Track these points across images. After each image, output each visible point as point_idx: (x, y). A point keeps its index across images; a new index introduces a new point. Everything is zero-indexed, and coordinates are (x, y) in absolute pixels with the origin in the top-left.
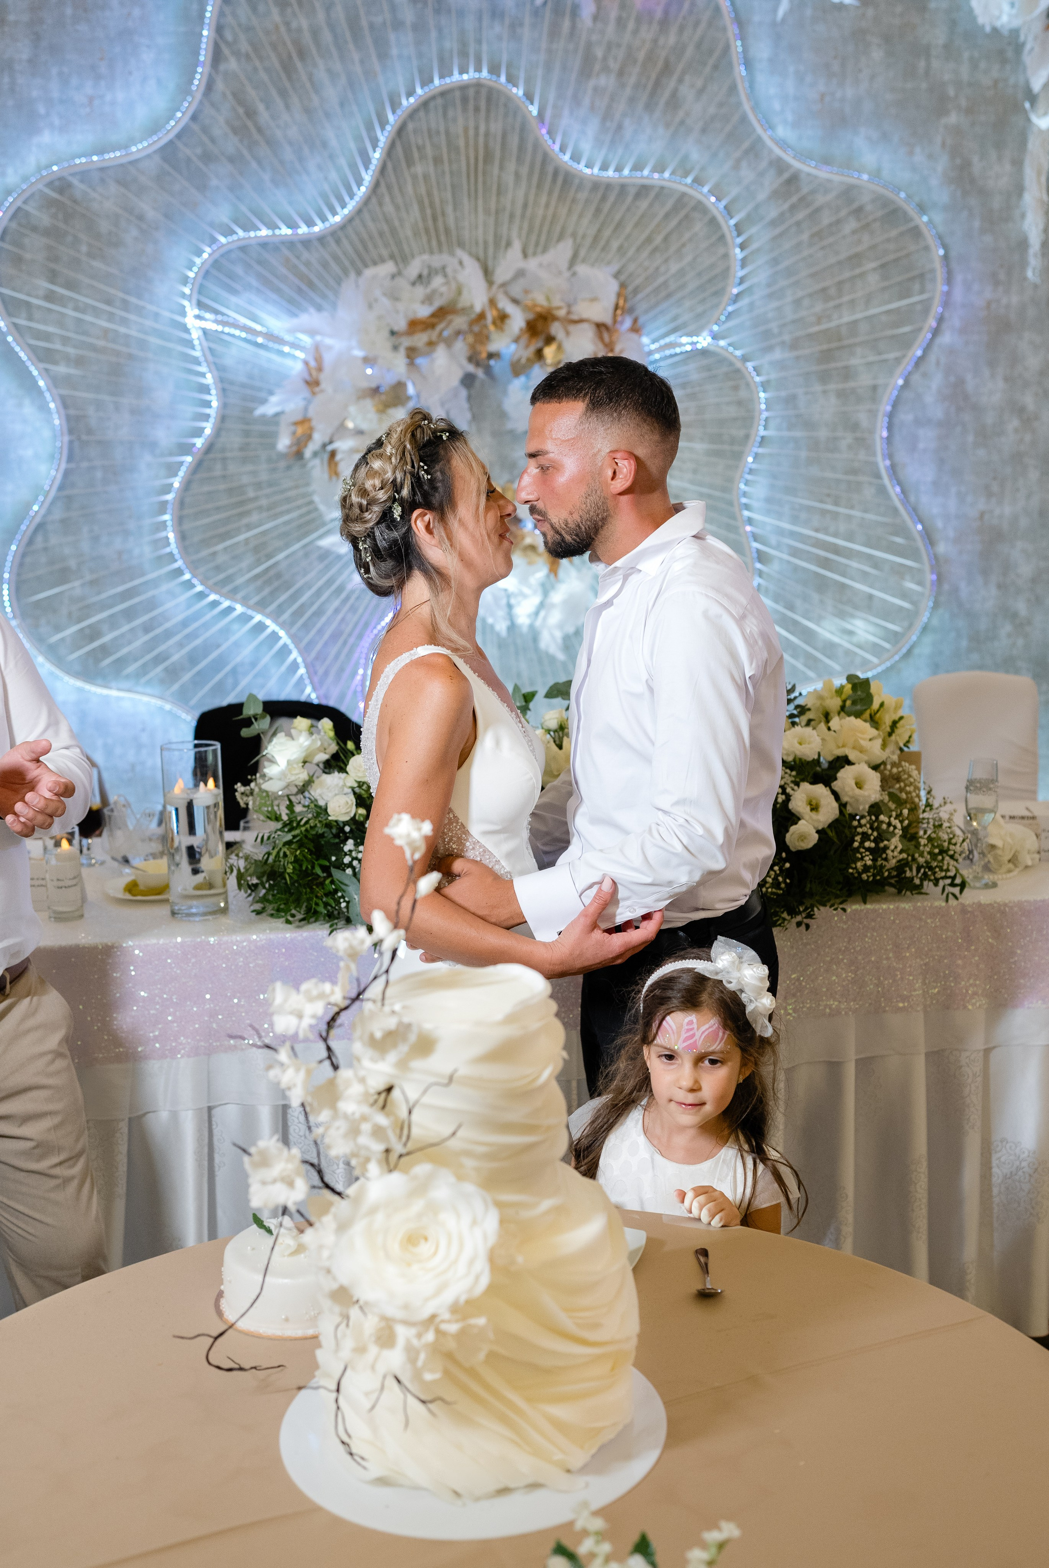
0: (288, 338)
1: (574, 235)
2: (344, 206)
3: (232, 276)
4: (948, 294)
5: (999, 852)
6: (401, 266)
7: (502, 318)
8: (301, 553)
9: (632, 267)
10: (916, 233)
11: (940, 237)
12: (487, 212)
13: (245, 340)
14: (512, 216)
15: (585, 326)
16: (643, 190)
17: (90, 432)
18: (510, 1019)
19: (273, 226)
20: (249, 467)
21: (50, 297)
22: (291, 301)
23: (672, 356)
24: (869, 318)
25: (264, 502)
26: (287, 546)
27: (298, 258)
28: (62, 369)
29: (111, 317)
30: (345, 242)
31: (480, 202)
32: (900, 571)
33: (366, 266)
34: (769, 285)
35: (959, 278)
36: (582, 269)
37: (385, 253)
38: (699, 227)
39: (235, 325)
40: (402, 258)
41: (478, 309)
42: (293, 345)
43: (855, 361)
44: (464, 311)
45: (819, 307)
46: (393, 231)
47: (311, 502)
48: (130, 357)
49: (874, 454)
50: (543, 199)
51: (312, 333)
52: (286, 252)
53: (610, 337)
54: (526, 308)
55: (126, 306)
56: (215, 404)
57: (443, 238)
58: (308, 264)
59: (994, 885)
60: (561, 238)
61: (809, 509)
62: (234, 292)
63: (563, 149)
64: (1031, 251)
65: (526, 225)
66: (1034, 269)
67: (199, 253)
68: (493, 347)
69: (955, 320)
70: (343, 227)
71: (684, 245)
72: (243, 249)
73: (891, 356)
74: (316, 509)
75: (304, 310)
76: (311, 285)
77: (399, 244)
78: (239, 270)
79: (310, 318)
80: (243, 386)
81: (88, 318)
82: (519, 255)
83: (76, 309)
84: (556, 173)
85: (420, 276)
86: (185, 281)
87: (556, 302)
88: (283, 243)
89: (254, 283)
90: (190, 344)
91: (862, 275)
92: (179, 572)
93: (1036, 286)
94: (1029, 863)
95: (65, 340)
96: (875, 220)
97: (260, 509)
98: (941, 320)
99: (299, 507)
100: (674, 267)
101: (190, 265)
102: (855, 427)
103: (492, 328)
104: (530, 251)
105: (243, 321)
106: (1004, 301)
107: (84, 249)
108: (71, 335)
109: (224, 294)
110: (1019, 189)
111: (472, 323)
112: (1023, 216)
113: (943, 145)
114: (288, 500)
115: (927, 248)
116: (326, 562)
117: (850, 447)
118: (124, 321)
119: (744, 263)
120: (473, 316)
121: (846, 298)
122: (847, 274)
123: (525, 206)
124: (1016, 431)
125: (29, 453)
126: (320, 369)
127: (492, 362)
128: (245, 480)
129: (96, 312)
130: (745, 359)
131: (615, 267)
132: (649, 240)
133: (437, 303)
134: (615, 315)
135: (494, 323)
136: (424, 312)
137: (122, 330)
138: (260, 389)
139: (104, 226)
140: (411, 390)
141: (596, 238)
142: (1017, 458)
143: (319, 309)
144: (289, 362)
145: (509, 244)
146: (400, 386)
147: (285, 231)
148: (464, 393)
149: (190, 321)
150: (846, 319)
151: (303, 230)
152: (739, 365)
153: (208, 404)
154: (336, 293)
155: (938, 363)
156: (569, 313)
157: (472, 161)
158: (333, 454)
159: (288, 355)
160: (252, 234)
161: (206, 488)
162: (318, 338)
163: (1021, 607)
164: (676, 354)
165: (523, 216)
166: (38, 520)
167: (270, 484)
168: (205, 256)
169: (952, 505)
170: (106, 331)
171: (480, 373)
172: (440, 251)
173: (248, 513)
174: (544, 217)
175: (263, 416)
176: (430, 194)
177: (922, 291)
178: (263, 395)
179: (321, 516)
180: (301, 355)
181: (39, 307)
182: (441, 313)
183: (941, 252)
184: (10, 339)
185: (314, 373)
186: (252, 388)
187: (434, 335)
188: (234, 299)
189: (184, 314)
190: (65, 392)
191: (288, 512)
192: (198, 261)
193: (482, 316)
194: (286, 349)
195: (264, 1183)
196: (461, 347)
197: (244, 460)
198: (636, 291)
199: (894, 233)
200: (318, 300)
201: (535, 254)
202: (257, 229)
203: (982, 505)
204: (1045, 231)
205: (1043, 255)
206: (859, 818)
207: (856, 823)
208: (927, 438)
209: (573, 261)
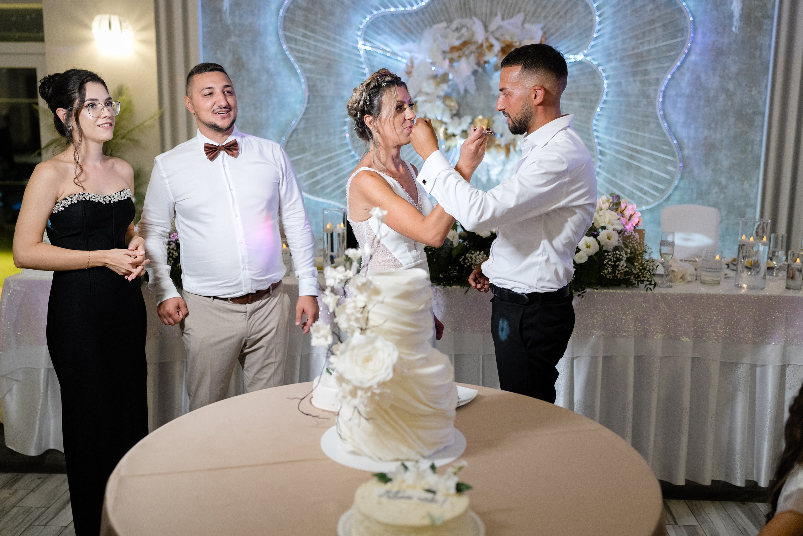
0: (400, 54)
1: (525, 11)
3: (378, 28)
4: (694, 38)
5: (676, 274)
6: (449, 24)
7: (491, 46)
9: (550, 25)
10: (680, 10)
11: (691, 12)
12: (487, 1)
13: (382, 54)
14: (498, 3)
17: (317, 91)
18: (409, 283)
19: (396, 7)
21: (305, 36)
22: (403, 38)
24: (656, 48)
27: (406, 20)
28: (308, 66)
29: (328, 44)
30: (426, 14)
32: (666, 162)
33: (434, 23)
34: (611, 33)
35: (700, 31)
36: (527, 26)
37: (443, 18)
38: (580, 7)
39: (378, 48)
40: (450, 20)
41: (480, 42)
42: (402, 57)
43: (650, 67)
44: (474, 43)
45: (634, 43)
46: (447, 9)
48: (335, 61)
49: (656, 109)
51: (410, 51)
52: (401, 18)
54: (502, 42)
55: (334, 40)
57: (468, 12)
58: (410, 23)
59: (671, 287)
60: (519, 12)
61: (625, 133)
62: (379, 34)
64: (735, 19)
65: (504, 6)
66: (736, 27)
67: (365, 18)
68: (486, 58)
69: (697, 49)
70: (425, 7)
71: (573, 15)
72: (384, 16)
73: (667, 65)
75: (407, 42)
76: (411, 32)
77: (449, 14)
78: (382, 25)
79: (410, 45)
81: (319, 45)
82: (500, 19)
83: (315, 41)
85: (457, 28)
86: (359, 29)
87: (515, 39)
88: (400, 14)
89: (387, 30)
90: (359, 56)
91: (654, 29)
92: (350, 151)
93: (736, 35)
94: (690, 279)
95: (310, 54)
96: (661, 4)
98: (690, 49)
100: (568, 25)
101: (362, 23)
102: (648, 96)
103: (486, 50)
104: (505, 17)
105: (382, 46)
106: (721, 41)
107: (319, 16)
108: (312, 51)
109: (374, 35)
111: (477, 48)
112: (732, 3)
115: (685, 17)
117: (645, 105)
118: (334, 46)
119: (600, 23)
120: (479, 45)
121: (646, 39)
122: (647, 28)
124: (724, 100)
125: (292, 100)
126: (412, 67)
127: (486, 65)
129: (323, 42)
130: (599, 65)
131: (542, 25)
132: (558, 13)
133: (463, 40)
135: (487, 48)
136: (457, 43)
137: (333, 50)
139: (328, 7)
140: (451, 76)
141: (534, 12)
142: (724, 112)
143: (414, 41)
144: (400, 64)
145: (496, 15)
146: (446, 75)
147: (402, 9)
148: (473, 78)
149: (360, 45)
150: (646, 48)
151: (409, 8)
152: (595, 68)
154: (421, 35)
155: (688, 69)
159: (399, 61)
160: (387, 10)
162: (413, 54)
163: (723, 180)
165: (503, 2)
166: (294, 127)
168: (368, 19)
169: (692, 133)
170: (326, 51)
171: (480, 70)
172: (466, 16)
174: (512, 3)
177: (682, 36)
180: (404, 61)
181: (300, 40)
182: (465, 44)
183: (691, 19)
184: (287, 53)
185: (410, 69)
187: (461, 53)
188: (379, 38)
189: (357, 43)
190: (308, 75)
192: (365, 21)
193: (482, 45)
194: (399, 58)
195: (317, 338)
196: (473, 58)
198: (551, 35)
199: (670, 10)
200: (413, 38)
201: (507, 19)
202: (389, 8)
203: (706, 133)
204: (742, 9)
205: (741, 21)
206: (608, 252)
207: (606, 254)
208: (681, 102)
209: (524, 22)
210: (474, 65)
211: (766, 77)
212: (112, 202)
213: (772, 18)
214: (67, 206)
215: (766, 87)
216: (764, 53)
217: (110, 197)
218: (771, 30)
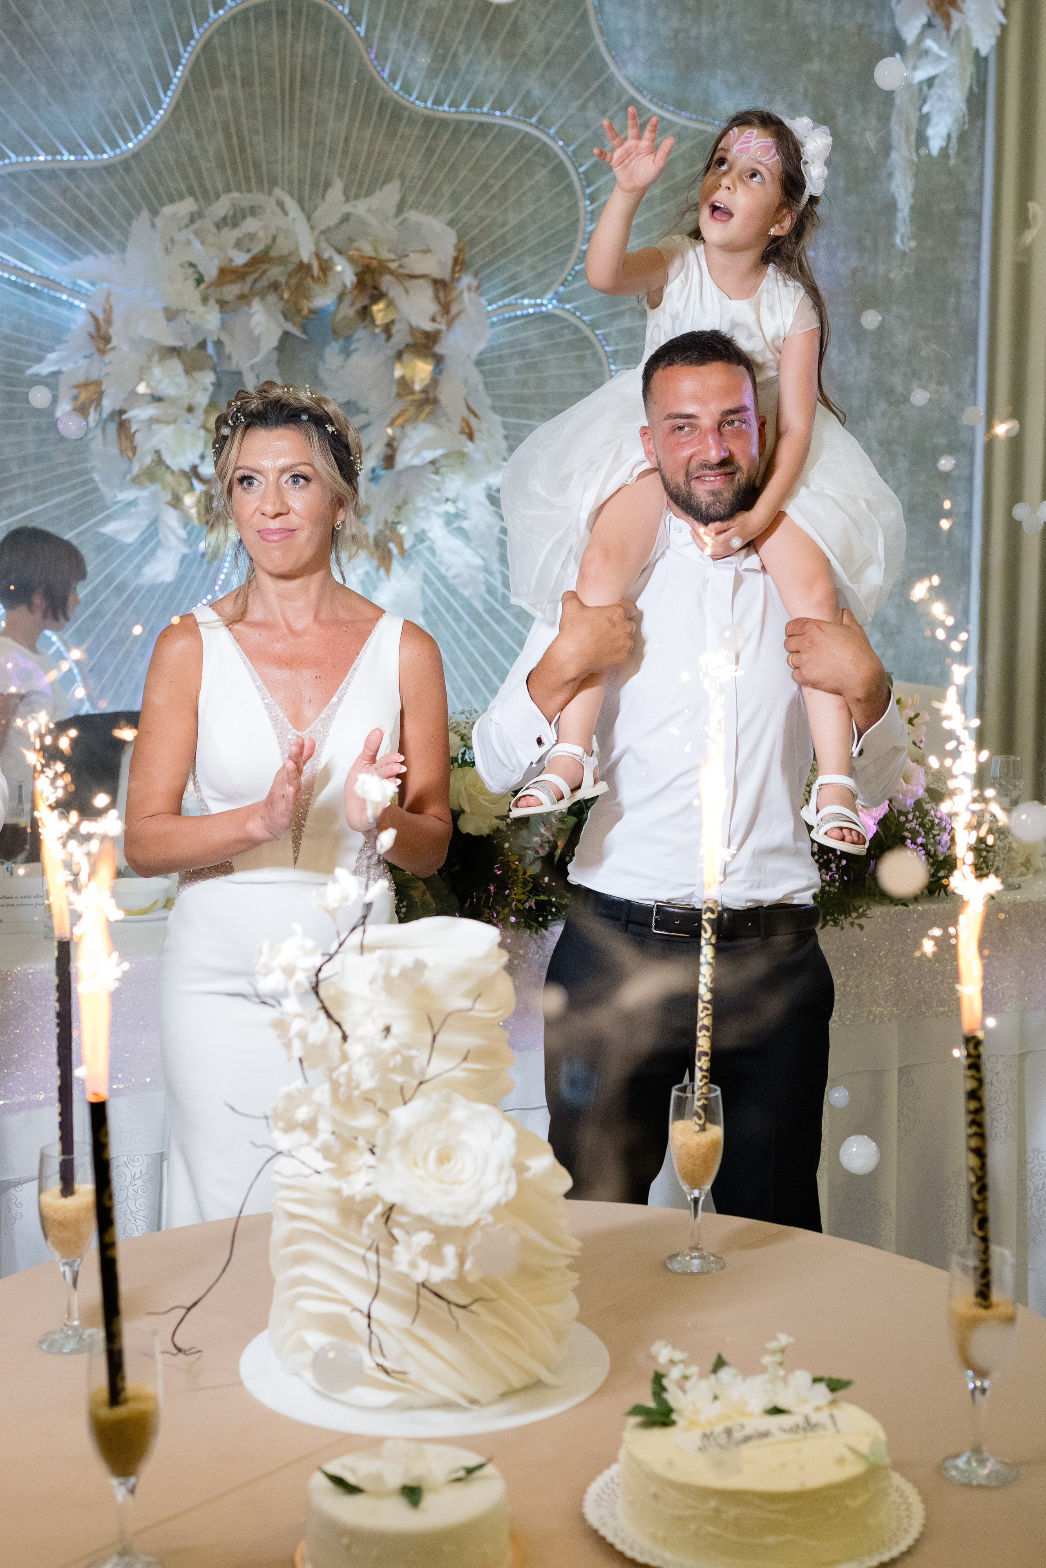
0: (65, 283)
1: (402, 177)
2: (137, 132)
6: (201, 201)
9: (468, 215)
12: (303, 145)
13: (14, 284)
14: (332, 151)
15: (421, 282)
16: (482, 128)
19: (53, 152)
22: (70, 239)
23: (511, 319)
25: (31, 481)
27: (78, 187)
30: (137, 172)
31: (296, 132)
33: (162, 202)
36: (413, 216)
37: (183, 186)
38: (542, 175)
39: (4, 266)
40: (206, 196)
41: (302, 257)
42: (75, 292)
44: (282, 260)
46: (193, 160)
47: (92, 480)
50: (368, 134)
51: (98, 279)
52: (66, 181)
53: (446, 296)
54: (351, 260)
58: (90, 196)
60: (387, 180)
62: (2, 225)
63: (393, 78)
64: (900, 216)
65: (348, 163)
66: (902, 236)
68: (315, 303)
70: (136, 155)
71: (523, 195)
72: (16, 176)
74: (96, 489)
75: (88, 252)
76: (93, 219)
77: (199, 175)
78: (7, 199)
79: (95, 262)
80: (8, 339)
82: (342, 198)
84: (383, 105)
85: (224, 219)
87: (385, 255)
88: (63, 171)
89: (25, 215)
93: (904, 254)
97: (25, 488)
99: (73, 488)
100: (513, 219)
103: (314, 281)
104: (354, 192)
105: (13, 261)
106: (870, 270)
110: (886, 147)
111: (292, 274)
112: (890, 176)
113: (806, 94)
114: (61, 479)
116: (105, 555)
120: (291, 267)
123: (347, 140)
126: (109, 322)
127: (313, 321)
130: (593, 326)
131: (449, 215)
132: (486, 186)
133: (253, 250)
134: (453, 272)
135: (317, 275)
136: (240, 259)
138: (29, 343)
141: (426, 183)
143: (103, 248)
144: (65, 312)
145: (327, 185)
147: (68, 157)
148: (277, 359)
151: (88, 156)
152: (587, 332)
154: (125, 232)
156: (400, 266)
157: (287, 86)
158: (123, 425)
159: (66, 302)
160: (27, 159)
162: (107, 287)
164: (516, 318)
165: (345, 152)
167: (38, 458)
171: (297, 332)
173: (11, 492)
174: (370, 154)
175: (37, 375)
176: (237, 122)
178: (32, 350)
179: (101, 498)
180: (84, 305)
182: (257, 262)
185: (102, 327)
186: (19, 341)
187: (247, 286)
188: (1, 235)
191: (60, 492)
193: (305, 267)
194: (64, 297)
196: (276, 301)
198: (473, 244)
200: (101, 238)
201: (357, 197)
202: (33, 153)
204: (914, 195)
205: (912, 221)
206: (906, 814)
207: (902, 819)
209: (401, 208)
210: (282, 319)
211: (971, 359)
213: (979, 218)
215: (974, 383)
216: (965, 300)
218: (978, 246)
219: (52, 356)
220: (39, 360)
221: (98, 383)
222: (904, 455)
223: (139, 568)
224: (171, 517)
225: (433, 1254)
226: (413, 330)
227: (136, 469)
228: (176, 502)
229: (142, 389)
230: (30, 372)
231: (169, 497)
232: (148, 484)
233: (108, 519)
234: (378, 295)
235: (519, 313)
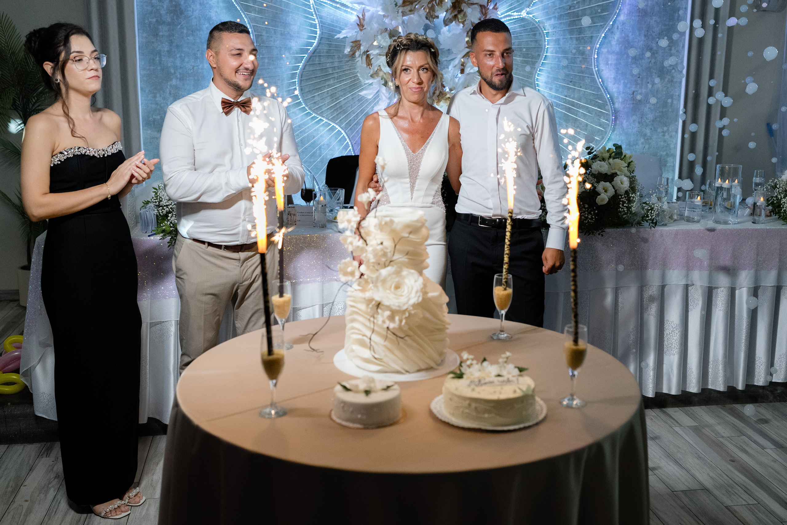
0: (350, 5)
8: (351, 98)
15: (476, 6)
17: (263, 42)
20: (330, 60)
25: (336, 75)
26: (345, 95)
32: (600, 114)
42: (352, 9)
47: (357, 76)
48: (282, 10)
49: (591, 65)
53: (486, 11)
56: (318, 32)
61: (563, 87)
69: (626, 10)
73: (601, 24)
74: (359, 79)
80: (329, 25)
92: (299, 104)
97: (334, 78)
99: (351, 78)
102: (583, 53)
114: (346, 75)
117: (580, 61)
126: (364, 19)
127: (435, 20)
128: (328, 65)
130: (539, 22)
134: (488, 2)
135: (438, 3)
138: (336, 27)
140: (400, 29)
142: (648, 69)
144: (350, 16)
150: (582, 7)
152: (537, 25)
153: (316, 33)
158: (368, 56)
159: (350, 13)
161: (311, 69)
163: (648, 132)
167: (339, 68)
169: (621, 87)
171: (431, 24)
173: (329, 79)
175: (339, 38)
178: (338, 29)
179: (360, 82)
180: (355, 13)
185: (362, 21)
186: (333, 26)
191: (346, 80)
194: (349, 10)
196: (423, 13)
197: (328, 57)
203: (633, 89)
206: (621, 195)
207: (620, 197)
208: (612, 59)
210: (425, 19)
212: (106, 155)
214: (63, 160)
217: (103, 151)
219: (344, 31)
220: (340, 32)
221: (359, 41)
222: (655, 73)
223: (373, 107)
224: (384, 89)
225: (391, 318)
226: (472, 23)
227: (372, 72)
228: (386, 84)
229: (375, 43)
230: (336, 37)
231: (383, 82)
232: (376, 77)
233: (363, 89)
234: (460, 11)
235: (512, 18)
